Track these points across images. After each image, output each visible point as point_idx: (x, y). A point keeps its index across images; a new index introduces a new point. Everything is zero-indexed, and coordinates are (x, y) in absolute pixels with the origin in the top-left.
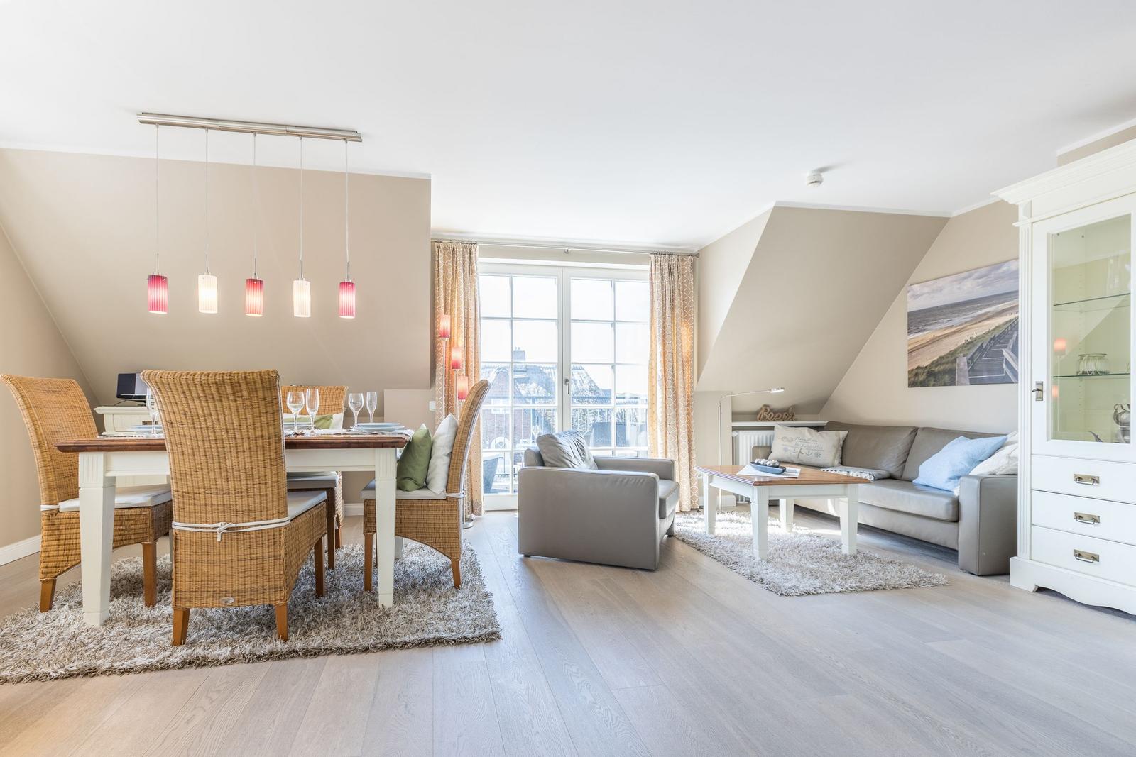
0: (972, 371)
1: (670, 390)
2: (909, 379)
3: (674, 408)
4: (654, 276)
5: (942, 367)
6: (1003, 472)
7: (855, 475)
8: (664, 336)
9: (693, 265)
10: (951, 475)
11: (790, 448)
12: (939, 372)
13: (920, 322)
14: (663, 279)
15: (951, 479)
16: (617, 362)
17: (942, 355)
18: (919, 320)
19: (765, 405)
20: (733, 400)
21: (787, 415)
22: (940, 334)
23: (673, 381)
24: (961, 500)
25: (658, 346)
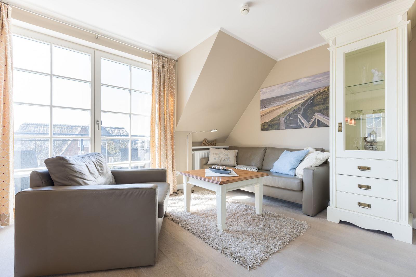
0: (286, 124)
1: (162, 129)
2: (261, 127)
3: (165, 139)
4: (154, 66)
5: (274, 122)
6: (315, 166)
7: (249, 170)
8: (160, 100)
9: (175, 65)
10: (291, 168)
11: (217, 158)
12: (273, 124)
13: (265, 104)
14: (159, 68)
15: (291, 169)
16: (132, 113)
17: (274, 117)
18: (265, 103)
19: (205, 139)
20: (193, 136)
21: (213, 143)
22: (273, 109)
23: (164, 124)
24: (304, 180)
25: (156, 104)
